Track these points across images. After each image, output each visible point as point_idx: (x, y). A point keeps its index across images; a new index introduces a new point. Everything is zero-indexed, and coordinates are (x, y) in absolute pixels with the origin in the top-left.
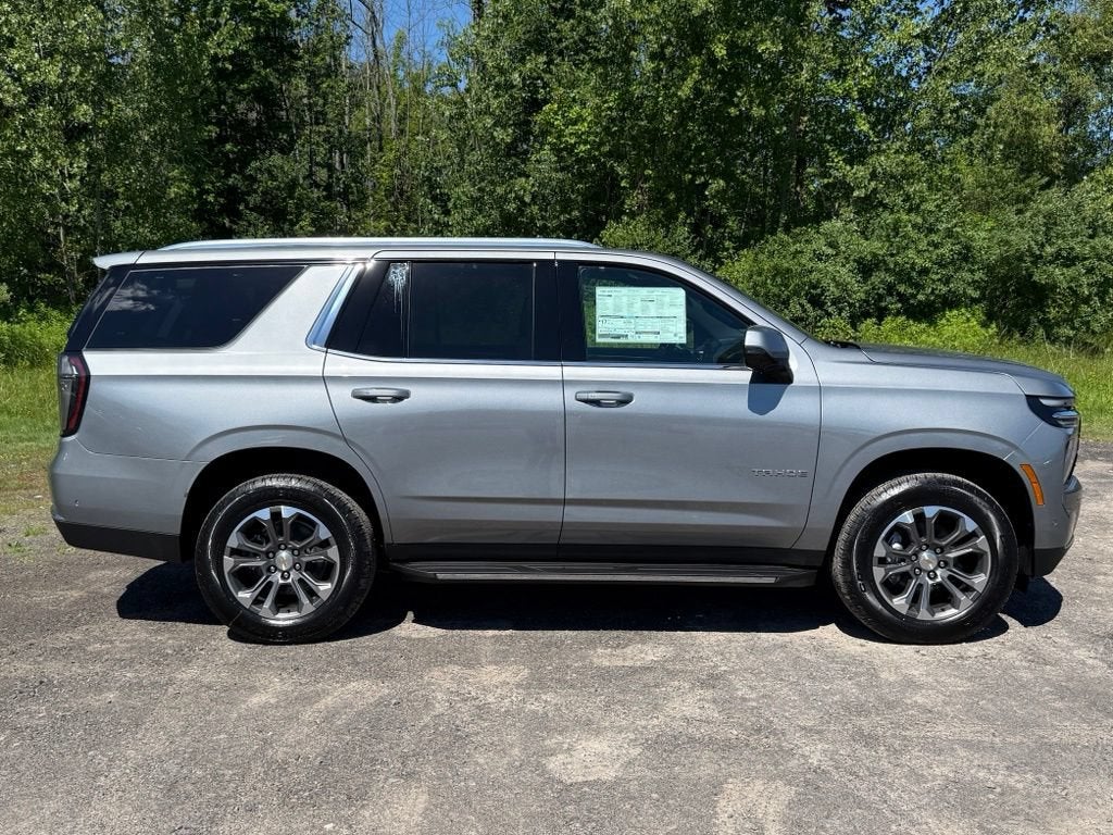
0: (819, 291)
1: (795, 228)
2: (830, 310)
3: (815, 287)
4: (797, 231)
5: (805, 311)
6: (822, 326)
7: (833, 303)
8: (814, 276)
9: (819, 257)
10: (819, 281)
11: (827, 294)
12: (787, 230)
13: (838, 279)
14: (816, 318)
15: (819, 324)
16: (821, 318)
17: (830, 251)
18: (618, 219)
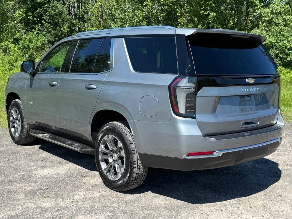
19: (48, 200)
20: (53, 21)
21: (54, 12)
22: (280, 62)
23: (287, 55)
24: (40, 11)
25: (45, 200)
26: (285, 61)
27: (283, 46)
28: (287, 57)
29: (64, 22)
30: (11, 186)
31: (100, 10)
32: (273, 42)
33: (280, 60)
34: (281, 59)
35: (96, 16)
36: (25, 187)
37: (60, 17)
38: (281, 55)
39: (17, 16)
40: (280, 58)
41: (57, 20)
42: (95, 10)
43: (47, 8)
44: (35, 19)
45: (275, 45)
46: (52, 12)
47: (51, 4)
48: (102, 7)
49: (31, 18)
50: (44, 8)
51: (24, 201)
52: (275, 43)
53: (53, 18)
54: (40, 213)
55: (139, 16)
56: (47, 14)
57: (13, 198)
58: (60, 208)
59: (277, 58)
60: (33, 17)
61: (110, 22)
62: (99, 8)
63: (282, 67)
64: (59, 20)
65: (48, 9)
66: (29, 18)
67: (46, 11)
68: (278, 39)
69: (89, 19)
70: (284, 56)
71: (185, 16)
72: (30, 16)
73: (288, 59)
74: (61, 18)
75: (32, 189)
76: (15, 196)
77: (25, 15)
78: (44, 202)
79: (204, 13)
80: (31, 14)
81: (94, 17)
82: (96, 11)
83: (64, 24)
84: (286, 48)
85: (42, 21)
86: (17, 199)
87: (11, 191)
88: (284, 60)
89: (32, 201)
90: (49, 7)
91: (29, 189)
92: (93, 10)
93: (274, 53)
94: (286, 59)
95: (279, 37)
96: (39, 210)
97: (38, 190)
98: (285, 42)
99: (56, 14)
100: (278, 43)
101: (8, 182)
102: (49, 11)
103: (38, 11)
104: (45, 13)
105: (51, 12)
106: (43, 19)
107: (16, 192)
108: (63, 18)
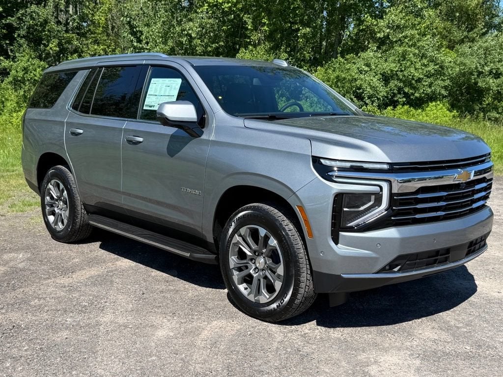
0: (361, 91)
1: (347, 55)
2: (367, 102)
3: (359, 89)
7: (369, 98)
8: (358, 82)
9: (361, 72)
10: (361, 85)
11: (365, 92)
12: (343, 56)
13: (371, 84)
17: (366, 69)
18: (246, 48)
22: (405, 99)
23: (415, 89)
26: (412, 97)
27: (410, 75)
28: (415, 92)
32: (394, 71)
33: (404, 97)
34: (406, 95)
38: (406, 90)
40: (404, 93)
45: (397, 75)
52: (398, 71)
56: (22, 26)
59: (400, 93)
63: (408, 106)
68: (401, 65)
70: (411, 91)
71: (260, 30)
73: (417, 95)
74: (45, 30)
79: (291, 27)
83: (51, 40)
84: (413, 79)
88: (410, 96)
93: (396, 86)
94: (413, 94)
95: (402, 62)
98: (412, 70)
100: (402, 71)
102: (26, 21)
105: (29, 22)
108: (50, 31)
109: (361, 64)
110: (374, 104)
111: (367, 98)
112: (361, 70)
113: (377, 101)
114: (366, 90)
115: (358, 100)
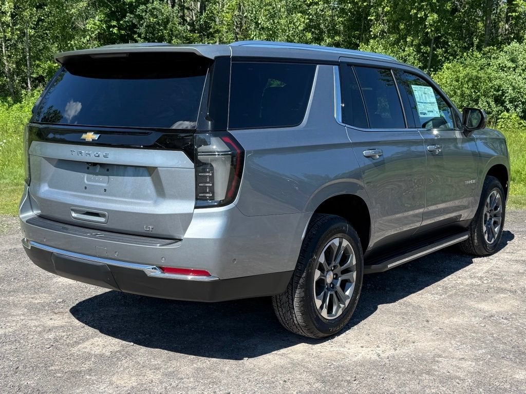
0: (500, 93)
1: (485, 47)
2: (508, 106)
3: (498, 91)
4: (487, 49)
5: (490, 107)
6: (502, 118)
7: (511, 102)
8: (497, 82)
9: (502, 68)
10: (500, 86)
11: (507, 95)
12: (479, 48)
13: (514, 84)
14: (498, 112)
15: (500, 117)
16: (502, 112)
17: (510, 64)
18: (367, 43)
19: (58, 317)
20: (154, 35)
21: (155, 20)
24: (131, 17)
25: (55, 317)
29: (171, 37)
30: (11, 298)
31: (236, 13)
35: (228, 25)
36: (31, 300)
37: (165, 28)
39: (91, 28)
41: (159, 34)
42: (227, 14)
43: (143, 12)
44: (123, 32)
46: (152, 19)
47: (149, 5)
48: (240, 8)
49: (115, 31)
50: (137, 13)
51: (22, 317)
53: (154, 30)
54: (40, 333)
55: (298, 24)
56: (142, 24)
57: (9, 313)
58: (71, 328)
60: (120, 29)
61: (252, 36)
62: (234, 10)
64: (163, 33)
65: (144, 14)
66: (112, 31)
67: (141, 18)
69: (218, 31)
71: (383, 20)
72: (114, 26)
74: (166, 30)
75: (42, 302)
76: (13, 311)
77: (105, 25)
78: (51, 319)
80: (115, 24)
81: (225, 27)
82: (229, 16)
83: (173, 40)
85: (135, 36)
86: (15, 314)
87: (9, 304)
89: (34, 317)
90: (146, 11)
91: (36, 302)
92: (223, 14)
96: (39, 329)
97: (49, 304)
99: (158, 23)
101: (10, 292)
102: (146, 19)
103: (127, 19)
104: (139, 22)
105: (150, 20)
106: (135, 33)
107: (15, 305)
108: (171, 30)
109: (503, 59)
110: (517, 110)
111: (507, 102)
112: (502, 66)
113: (521, 105)
114: (508, 92)
115: (497, 106)
